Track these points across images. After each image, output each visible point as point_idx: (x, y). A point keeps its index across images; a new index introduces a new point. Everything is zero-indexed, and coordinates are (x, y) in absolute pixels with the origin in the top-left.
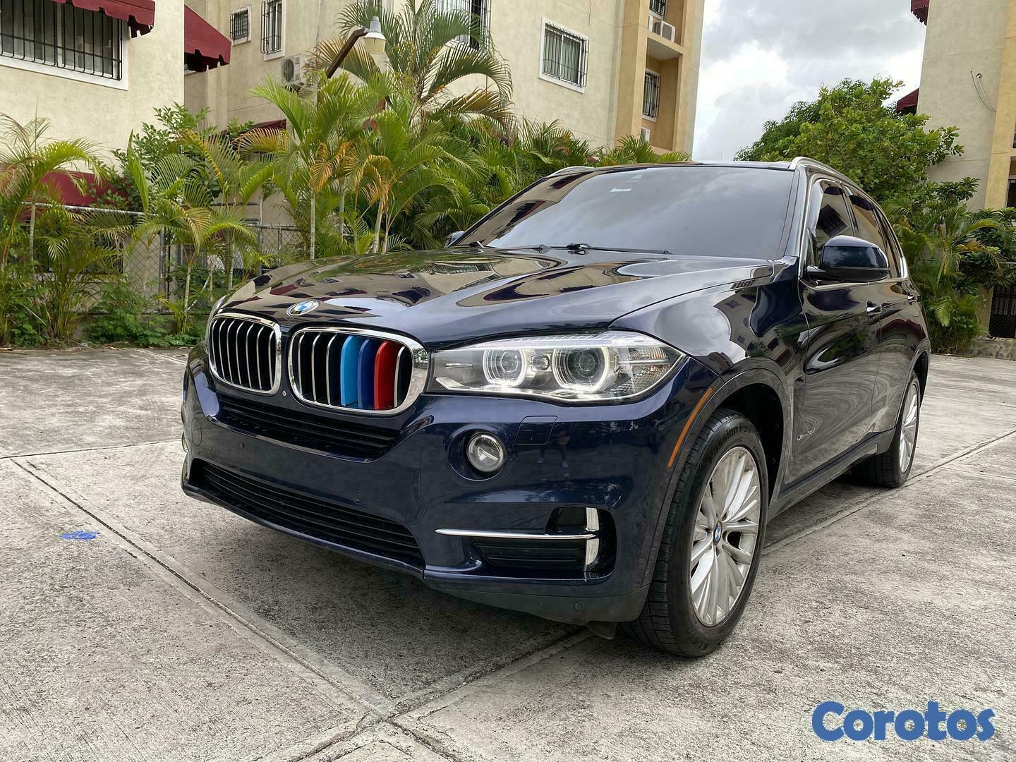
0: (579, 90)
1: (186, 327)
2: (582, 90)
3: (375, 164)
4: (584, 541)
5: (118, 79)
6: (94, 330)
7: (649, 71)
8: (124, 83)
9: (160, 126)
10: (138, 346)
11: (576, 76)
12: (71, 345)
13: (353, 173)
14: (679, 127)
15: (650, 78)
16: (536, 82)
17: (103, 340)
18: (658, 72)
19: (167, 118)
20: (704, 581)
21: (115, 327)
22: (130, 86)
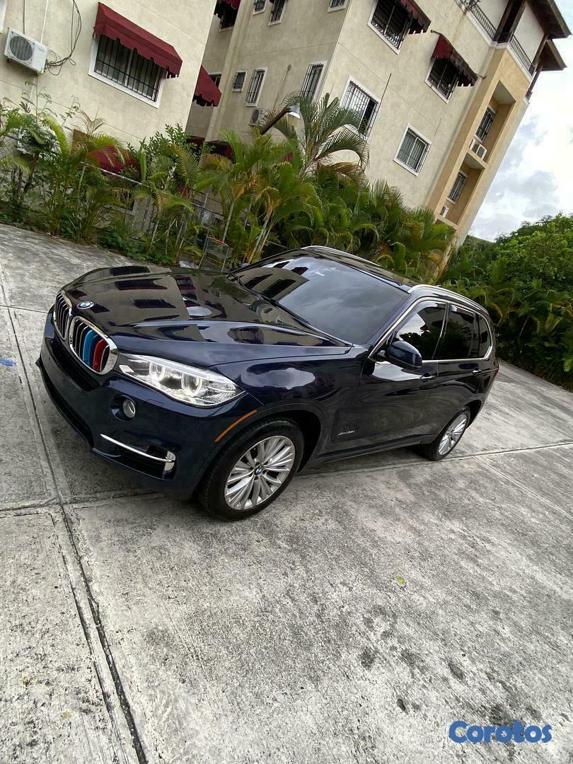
0: (415, 173)
1: (150, 251)
2: (417, 174)
3: (269, 191)
4: (164, 463)
5: (155, 101)
6: (102, 239)
7: (462, 172)
8: (157, 104)
9: (166, 136)
10: (122, 254)
11: (416, 165)
12: (89, 244)
13: (256, 193)
14: (467, 212)
15: (460, 176)
16: (391, 163)
17: (105, 246)
18: (468, 174)
19: (170, 131)
20: (239, 491)
21: (113, 241)
22: (160, 107)
